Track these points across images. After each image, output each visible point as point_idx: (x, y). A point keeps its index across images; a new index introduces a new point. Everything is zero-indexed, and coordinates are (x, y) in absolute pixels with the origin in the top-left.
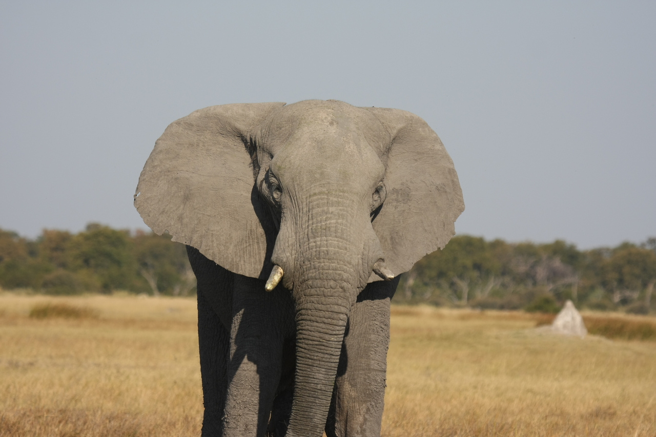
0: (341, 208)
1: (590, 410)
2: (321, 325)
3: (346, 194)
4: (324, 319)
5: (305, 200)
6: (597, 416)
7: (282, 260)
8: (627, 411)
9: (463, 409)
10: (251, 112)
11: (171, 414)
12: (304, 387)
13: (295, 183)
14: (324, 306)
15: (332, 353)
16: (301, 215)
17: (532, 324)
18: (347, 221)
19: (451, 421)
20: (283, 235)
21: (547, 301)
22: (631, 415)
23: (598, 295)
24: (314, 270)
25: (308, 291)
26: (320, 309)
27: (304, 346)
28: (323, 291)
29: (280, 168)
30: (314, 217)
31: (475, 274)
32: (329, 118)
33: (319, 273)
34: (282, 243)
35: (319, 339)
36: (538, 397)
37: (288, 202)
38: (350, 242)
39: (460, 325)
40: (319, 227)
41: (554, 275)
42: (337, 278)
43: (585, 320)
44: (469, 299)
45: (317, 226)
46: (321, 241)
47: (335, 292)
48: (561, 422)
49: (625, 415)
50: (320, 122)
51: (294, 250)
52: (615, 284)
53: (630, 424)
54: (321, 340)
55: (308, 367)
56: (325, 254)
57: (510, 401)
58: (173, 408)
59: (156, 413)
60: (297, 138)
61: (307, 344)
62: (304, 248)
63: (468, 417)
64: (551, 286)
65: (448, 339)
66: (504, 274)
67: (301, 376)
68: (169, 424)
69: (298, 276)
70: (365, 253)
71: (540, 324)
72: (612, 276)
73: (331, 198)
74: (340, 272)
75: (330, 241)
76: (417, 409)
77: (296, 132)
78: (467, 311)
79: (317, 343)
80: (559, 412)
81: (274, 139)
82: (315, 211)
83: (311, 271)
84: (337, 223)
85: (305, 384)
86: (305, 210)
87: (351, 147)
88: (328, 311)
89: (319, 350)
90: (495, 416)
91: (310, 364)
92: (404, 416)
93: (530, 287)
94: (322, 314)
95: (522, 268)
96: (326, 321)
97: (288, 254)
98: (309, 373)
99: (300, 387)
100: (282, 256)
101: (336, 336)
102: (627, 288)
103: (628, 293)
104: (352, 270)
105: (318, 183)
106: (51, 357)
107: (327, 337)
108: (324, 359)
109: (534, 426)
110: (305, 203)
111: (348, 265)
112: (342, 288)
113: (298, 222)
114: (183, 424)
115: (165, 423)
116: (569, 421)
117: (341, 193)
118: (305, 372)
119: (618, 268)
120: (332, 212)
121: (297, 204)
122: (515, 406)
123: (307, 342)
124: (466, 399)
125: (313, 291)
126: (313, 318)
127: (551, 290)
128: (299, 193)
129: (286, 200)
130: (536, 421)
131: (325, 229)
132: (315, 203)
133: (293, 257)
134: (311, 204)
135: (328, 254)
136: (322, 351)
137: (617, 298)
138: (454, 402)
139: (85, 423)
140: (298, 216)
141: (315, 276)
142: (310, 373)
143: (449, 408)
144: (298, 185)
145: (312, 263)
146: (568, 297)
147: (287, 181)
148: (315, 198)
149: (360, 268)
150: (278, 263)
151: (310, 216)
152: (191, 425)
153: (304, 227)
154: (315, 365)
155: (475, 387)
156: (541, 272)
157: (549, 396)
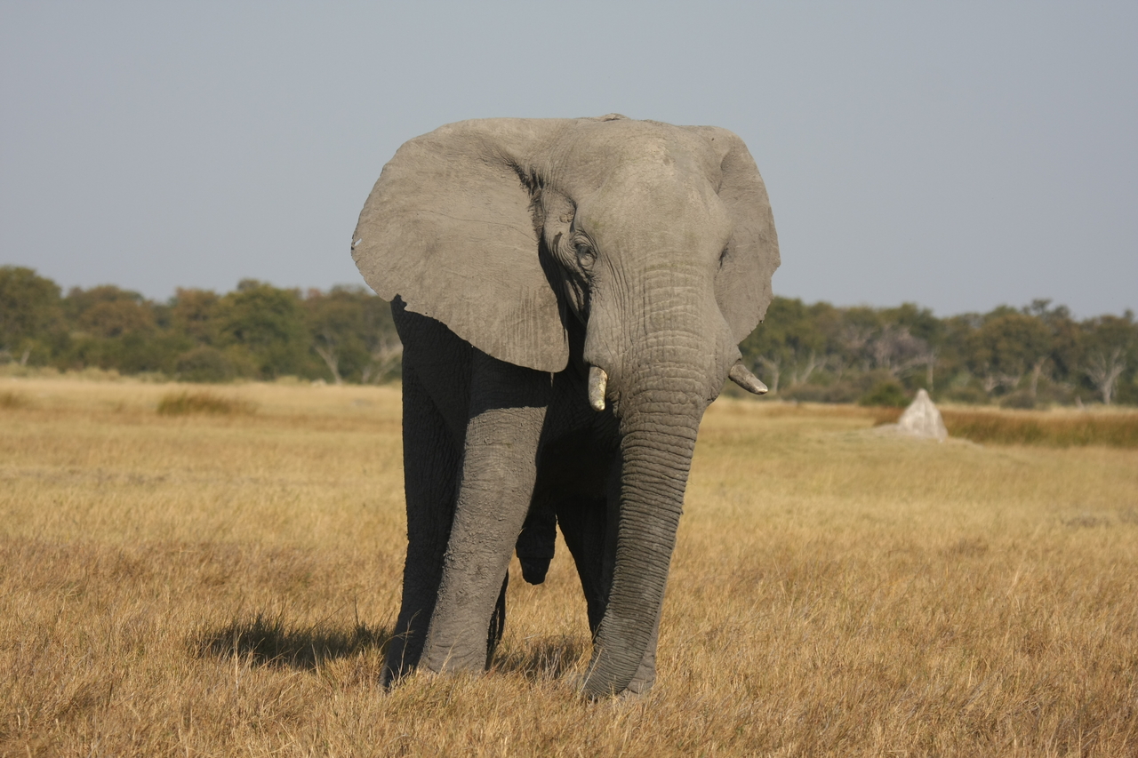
0: (689, 288)
1: (951, 544)
2: (664, 454)
3: (694, 268)
4: (669, 446)
5: (637, 275)
6: (961, 552)
7: (606, 361)
8: (1003, 545)
9: (772, 543)
10: (531, 132)
11: (358, 549)
12: (634, 546)
13: (621, 249)
14: (670, 428)
15: (676, 496)
16: (631, 296)
17: (870, 422)
18: (697, 307)
19: (755, 559)
20: (603, 323)
21: (891, 390)
22: (1009, 551)
23: (963, 381)
24: (655, 377)
25: (646, 406)
26: (665, 431)
27: (638, 483)
28: (669, 407)
29: (596, 225)
30: (652, 301)
31: (788, 352)
32: (662, 153)
33: (663, 381)
34: (603, 335)
35: (659, 474)
36: (877, 526)
37: (606, 273)
38: (701, 336)
39: (768, 423)
40: (662, 316)
41: (900, 353)
42: (687, 388)
43: (944, 416)
44: (779, 387)
45: (658, 315)
46: (664, 336)
47: (685, 408)
48: (910, 561)
49: (1000, 550)
50: (650, 159)
51: (622, 346)
52: (987, 365)
53: (1008, 563)
54: (663, 476)
55: (643, 515)
56: (670, 355)
57: (838, 530)
58: (361, 542)
59: (337, 548)
60: (620, 181)
61: (643, 482)
62: (638, 345)
63: (779, 554)
64: (896, 369)
65: (751, 443)
66: (829, 351)
67: (631, 529)
68: (356, 563)
69: (628, 384)
70: (720, 350)
71: (881, 422)
72: (983, 353)
73: (675, 274)
74: (690, 380)
75: (678, 337)
76: (707, 542)
77: (617, 172)
78: (779, 404)
79: (656, 480)
80: (907, 545)
81: (575, 177)
82: (654, 292)
83: (651, 378)
84: (686, 310)
85: (635, 541)
86: (637, 289)
87: (694, 197)
88: (674, 435)
89: (659, 491)
90: (817, 552)
91: (646, 511)
92: (689, 553)
93: (866, 369)
94: (666, 438)
95: (856, 344)
96: (672, 449)
97: (614, 352)
98: (642, 525)
99: (628, 545)
100: (605, 354)
101: (682, 472)
102: (1003, 371)
103: (1005, 379)
104: (704, 376)
105: (657, 251)
106: (189, 470)
107: (671, 472)
108: (664, 506)
109: (871, 566)
110: (637, 279)
111: (701, 371)
112: (694, 403)
113: (627, 306)
114: (375, 564)
115: (350, 562)
116: (921, 558)
117: (688, 267)
118: (637, 523)
119: (992, 344)
120: (678, 295)
121: (623, 280)
122: (845, 539)
123: (642, 477)
124: (776, 528)
125: (654, 406)
126: (653, 444)
127: (896, 374)
128: (627, 263)
129: (602, 272)
130: (874, 559)
131: (670, 319)
132: (653, 280)
133: (621, 355)
134: (647, 281)
135: (675, 354)
136: (663, 492)
137: (989, 385)
138: (760, 533)
139: (237, 563)
140: (626, 297)
141: (657, 385)
142: (645, 525)
143: (752, 541)
144: (625, 251)
145: (653, 368)
146: (922, 384)
147: (607, 245)
148: (653, 272)
149: (713, 372)
150: (601, 364)
151: (647, 300)
152: (387, 565)
153: (637, 313)
154: (652, 513)
155: (790, 512)
156: (882, 349)
157: (894, 523)
